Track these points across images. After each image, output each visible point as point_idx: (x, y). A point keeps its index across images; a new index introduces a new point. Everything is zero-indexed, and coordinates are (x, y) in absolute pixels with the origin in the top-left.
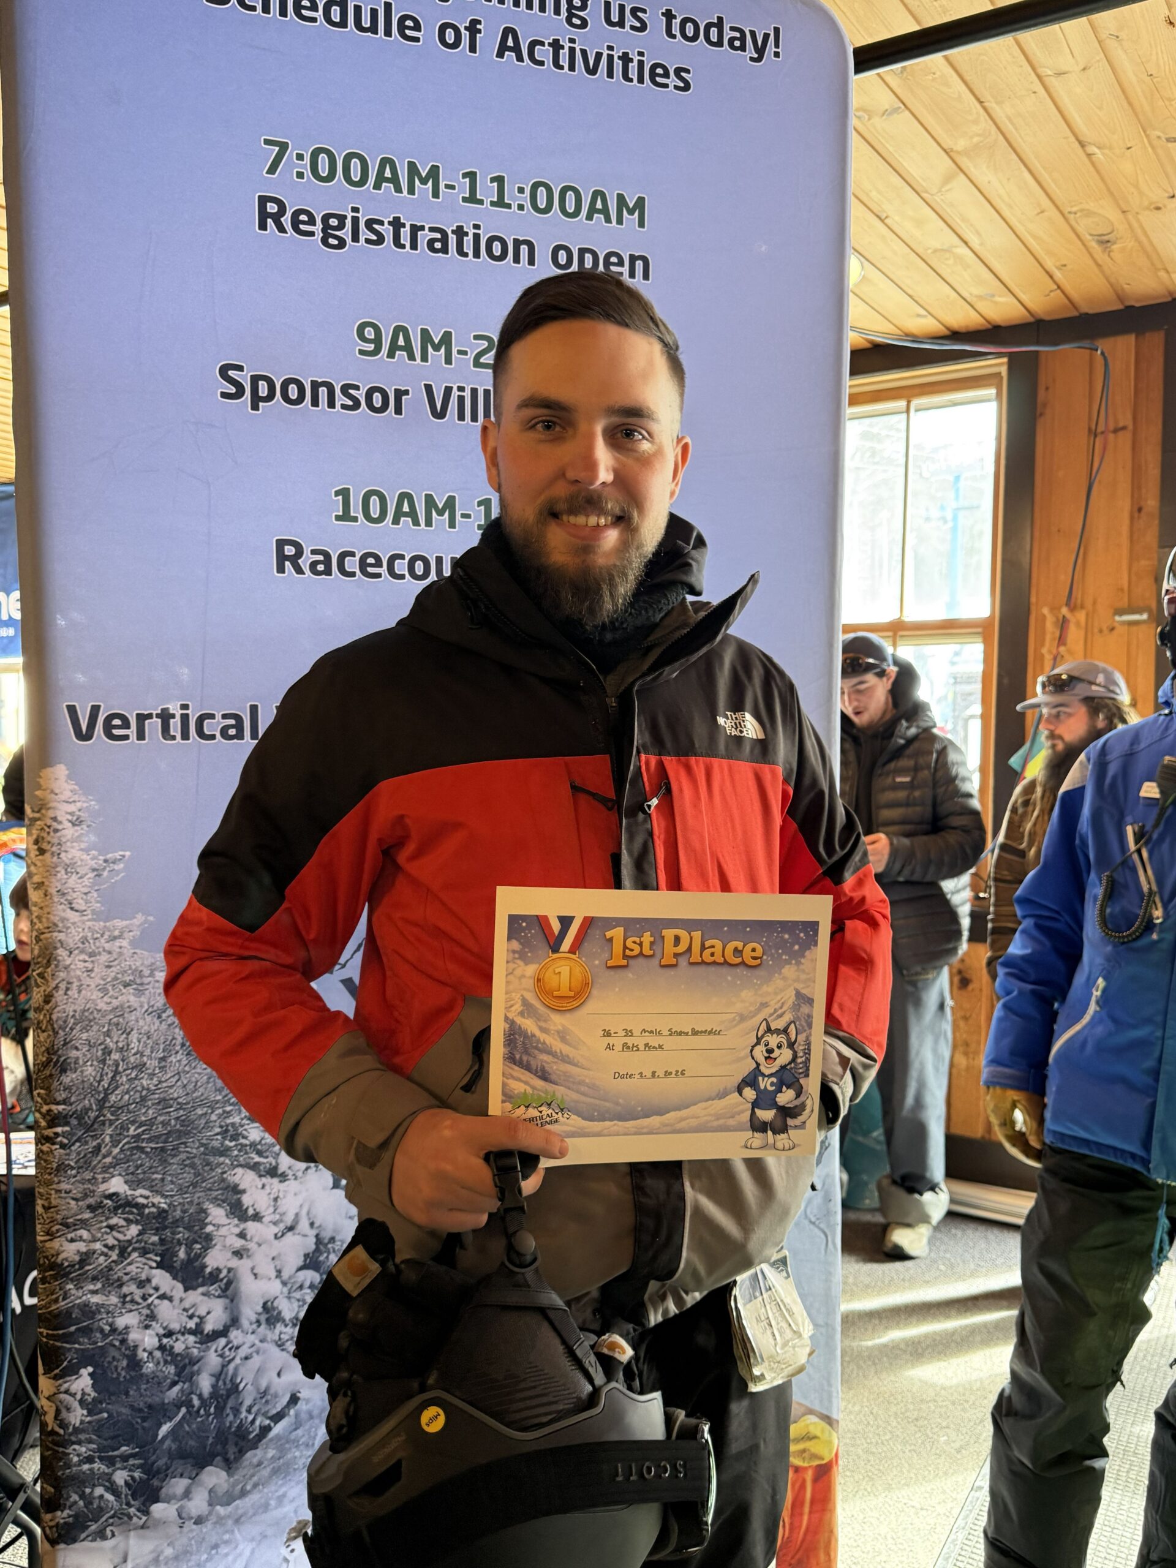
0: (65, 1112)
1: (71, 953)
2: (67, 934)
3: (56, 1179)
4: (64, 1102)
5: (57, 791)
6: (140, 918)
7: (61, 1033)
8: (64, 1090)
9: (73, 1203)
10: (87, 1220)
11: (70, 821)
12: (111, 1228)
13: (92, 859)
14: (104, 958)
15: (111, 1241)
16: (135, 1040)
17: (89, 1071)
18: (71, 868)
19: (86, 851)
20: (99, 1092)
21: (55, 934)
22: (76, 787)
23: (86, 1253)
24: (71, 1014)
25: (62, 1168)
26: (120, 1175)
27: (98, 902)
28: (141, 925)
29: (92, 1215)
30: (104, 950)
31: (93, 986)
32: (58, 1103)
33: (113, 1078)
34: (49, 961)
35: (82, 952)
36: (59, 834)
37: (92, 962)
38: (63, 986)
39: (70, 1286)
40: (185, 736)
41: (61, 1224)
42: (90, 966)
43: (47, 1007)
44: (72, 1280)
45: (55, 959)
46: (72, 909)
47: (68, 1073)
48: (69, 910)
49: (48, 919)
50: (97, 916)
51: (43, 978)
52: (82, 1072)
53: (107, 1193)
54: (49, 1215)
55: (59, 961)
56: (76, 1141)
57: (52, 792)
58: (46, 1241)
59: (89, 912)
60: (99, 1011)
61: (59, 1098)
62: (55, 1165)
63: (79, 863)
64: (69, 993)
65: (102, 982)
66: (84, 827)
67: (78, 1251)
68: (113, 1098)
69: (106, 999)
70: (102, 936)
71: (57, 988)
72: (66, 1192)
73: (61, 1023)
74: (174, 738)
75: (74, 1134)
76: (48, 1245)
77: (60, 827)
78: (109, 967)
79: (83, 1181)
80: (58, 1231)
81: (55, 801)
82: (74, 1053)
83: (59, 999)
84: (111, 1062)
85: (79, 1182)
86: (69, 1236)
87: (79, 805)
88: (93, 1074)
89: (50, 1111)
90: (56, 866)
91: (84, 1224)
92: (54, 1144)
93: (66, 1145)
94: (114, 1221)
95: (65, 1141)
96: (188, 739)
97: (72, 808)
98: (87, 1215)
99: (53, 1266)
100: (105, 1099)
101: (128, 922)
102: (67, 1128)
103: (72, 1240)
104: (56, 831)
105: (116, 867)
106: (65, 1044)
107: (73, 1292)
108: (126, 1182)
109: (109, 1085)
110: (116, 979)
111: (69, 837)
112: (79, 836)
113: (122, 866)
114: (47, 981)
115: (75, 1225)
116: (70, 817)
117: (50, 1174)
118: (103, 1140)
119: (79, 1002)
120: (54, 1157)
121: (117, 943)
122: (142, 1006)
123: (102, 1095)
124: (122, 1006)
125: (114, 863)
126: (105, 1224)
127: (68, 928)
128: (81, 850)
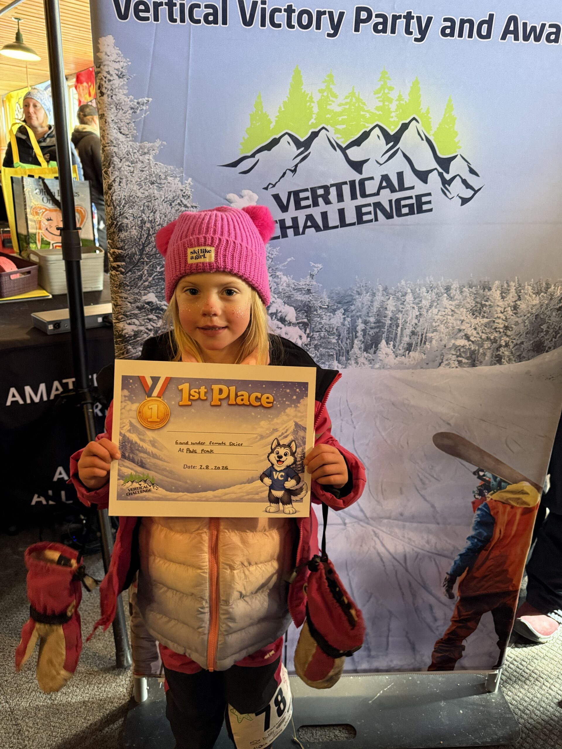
0: (122, 254)
1: (121, 160)
2: (118, 149)
3: (120, 291)
4: (121, 248)
5: (109, 54)
6: (158, 143)
7: (117, 207)
8: (121, 242)
9: (129, 304)
10: (137, 314)
11: (117, 75)
12: (150, 320)
13: (131, 101)
14: (139, 165)
15: (150, 327)
16: (158, 217)
17: (134, 232)
18: (118, 106)
19: (126, 95)
20: (140, 245)
21: (112, 148)
22: (120, 52)
23: (137, 331)
24: (123, 197)
25: (121, 285)
26: (153, 292)
27: (134, 129)
28: (160, 146)
29: (139, 312)
30: (139, 160)
31: (134, 182)
32: (118, 249)
33: (147, 237)
34: (109, 164)
35: (127, 160)
36: (111, 83)
37: (133, 167)
38: (118, 180)
39: (130, 347)
40: (183, 20)
41: (123, 315)
42: (132, 169)
43: (110, 192)
44: (130, 344)
45: (113, 163)
46: (121, 133)
47: (123, 232)
48: (119, 133)
49: (108, 137)
50: (135, 139)
51: (107, 174)
52: (130, 232)
53: (147, 301)
54: (117, 309)
55: (115, 165)
56: (130, 271)
57: (106, 54)
58: (116, 323)
59: (130, 136)
60: (138, 197)
61: (118, 246)
62: (118, 283)
63: (123, 103)
64: (121, 184)
65: (139, 180)
66: (125, 79)
67: (133, 330)
68: (147, 249)
69: (141, 190)
70: (138, 152)
71: (114, 180)
72: (125, 298)
73: (117, 202)
74: (175, 21)
75: (127, 267)
76: (117, 325)
77: (111, 78)
78: (142, 171)
79: (134, 294)
80: (122, 318)
81: (108, 60)
82: (125, 221)
83: (116, 188)
84: (145, 228)
85: (132, 294)
86: (128, 321)
87: (122, 64)
88: (136, 234)
89: (114, 252)
90: (110, 105)
91: (136, 316)
92: (117, 271)
93: (124, 273)
94: (151, 316)
95: (123, 270)
96: (184, 22)
97: (117, 66)
98: (136, 312)
99: (121, 336)
100: (143, 249)
101: (151, 144)
102: (123, 263)
103: (130, 324)
104: (110, 81)
105: (144, 108)
106: (120, 215)
107: (132, 350)
108: (156, 297)
109: (145, 242)
110: (146, 179)
111: (117, 85)
112: (122, 85)
113: (147, 107)
114: (109, 176)
115: (131, 316)
116: (117, 72)
117: (116, 287)
118: (143, 272)
119: (126, 191)
120: (118, 278)
121: (147, 157)
122: (161, 197)
123: (141, 247)
124: (150, 196)
125: (143, 105)
126: (146, 317)
127: (119, 144)
128: (124, 94)
